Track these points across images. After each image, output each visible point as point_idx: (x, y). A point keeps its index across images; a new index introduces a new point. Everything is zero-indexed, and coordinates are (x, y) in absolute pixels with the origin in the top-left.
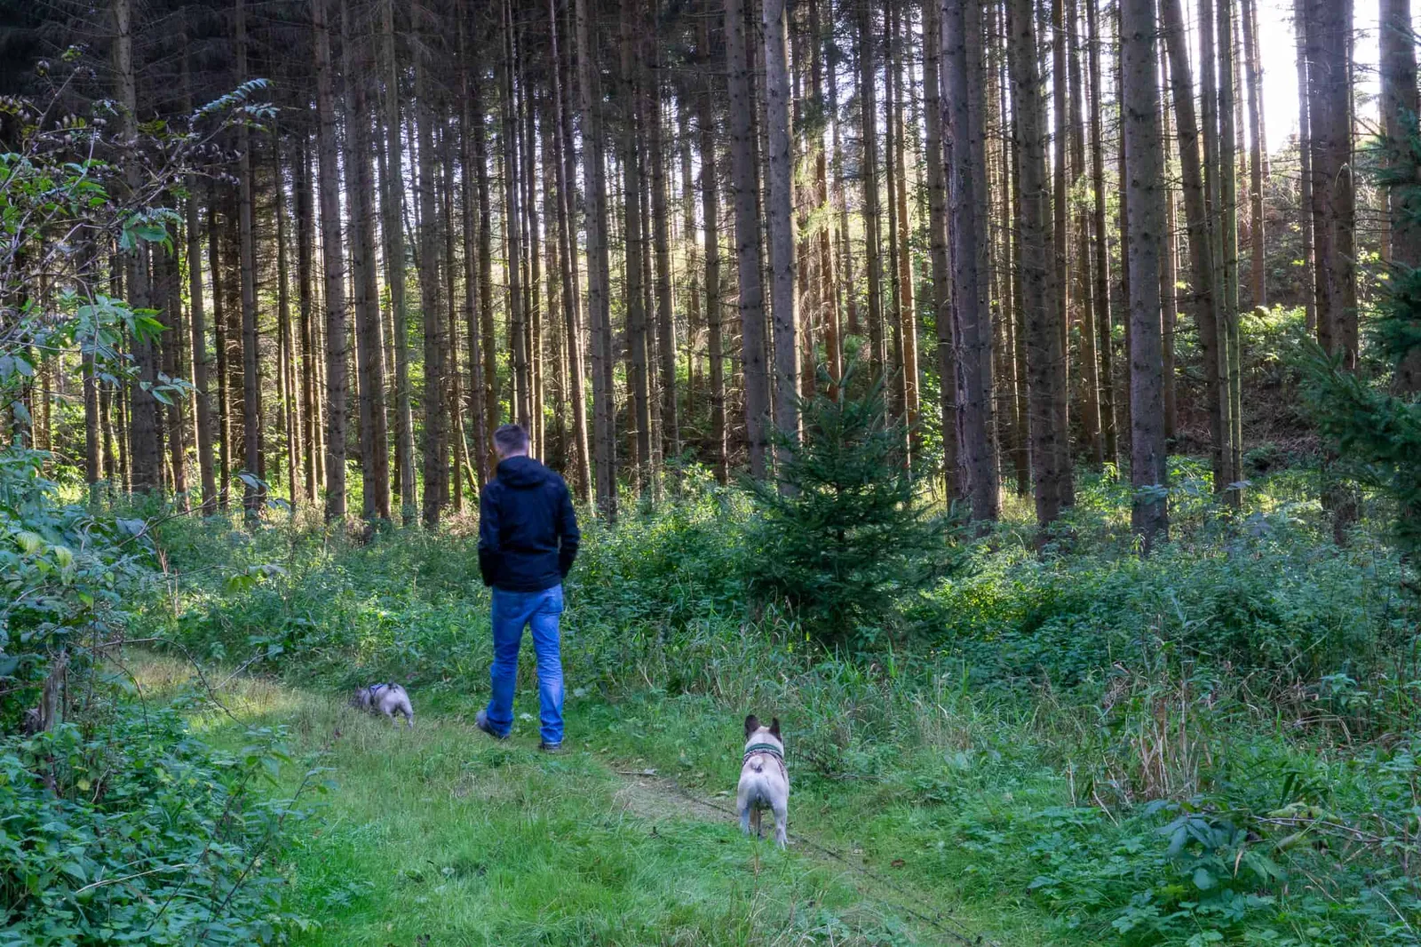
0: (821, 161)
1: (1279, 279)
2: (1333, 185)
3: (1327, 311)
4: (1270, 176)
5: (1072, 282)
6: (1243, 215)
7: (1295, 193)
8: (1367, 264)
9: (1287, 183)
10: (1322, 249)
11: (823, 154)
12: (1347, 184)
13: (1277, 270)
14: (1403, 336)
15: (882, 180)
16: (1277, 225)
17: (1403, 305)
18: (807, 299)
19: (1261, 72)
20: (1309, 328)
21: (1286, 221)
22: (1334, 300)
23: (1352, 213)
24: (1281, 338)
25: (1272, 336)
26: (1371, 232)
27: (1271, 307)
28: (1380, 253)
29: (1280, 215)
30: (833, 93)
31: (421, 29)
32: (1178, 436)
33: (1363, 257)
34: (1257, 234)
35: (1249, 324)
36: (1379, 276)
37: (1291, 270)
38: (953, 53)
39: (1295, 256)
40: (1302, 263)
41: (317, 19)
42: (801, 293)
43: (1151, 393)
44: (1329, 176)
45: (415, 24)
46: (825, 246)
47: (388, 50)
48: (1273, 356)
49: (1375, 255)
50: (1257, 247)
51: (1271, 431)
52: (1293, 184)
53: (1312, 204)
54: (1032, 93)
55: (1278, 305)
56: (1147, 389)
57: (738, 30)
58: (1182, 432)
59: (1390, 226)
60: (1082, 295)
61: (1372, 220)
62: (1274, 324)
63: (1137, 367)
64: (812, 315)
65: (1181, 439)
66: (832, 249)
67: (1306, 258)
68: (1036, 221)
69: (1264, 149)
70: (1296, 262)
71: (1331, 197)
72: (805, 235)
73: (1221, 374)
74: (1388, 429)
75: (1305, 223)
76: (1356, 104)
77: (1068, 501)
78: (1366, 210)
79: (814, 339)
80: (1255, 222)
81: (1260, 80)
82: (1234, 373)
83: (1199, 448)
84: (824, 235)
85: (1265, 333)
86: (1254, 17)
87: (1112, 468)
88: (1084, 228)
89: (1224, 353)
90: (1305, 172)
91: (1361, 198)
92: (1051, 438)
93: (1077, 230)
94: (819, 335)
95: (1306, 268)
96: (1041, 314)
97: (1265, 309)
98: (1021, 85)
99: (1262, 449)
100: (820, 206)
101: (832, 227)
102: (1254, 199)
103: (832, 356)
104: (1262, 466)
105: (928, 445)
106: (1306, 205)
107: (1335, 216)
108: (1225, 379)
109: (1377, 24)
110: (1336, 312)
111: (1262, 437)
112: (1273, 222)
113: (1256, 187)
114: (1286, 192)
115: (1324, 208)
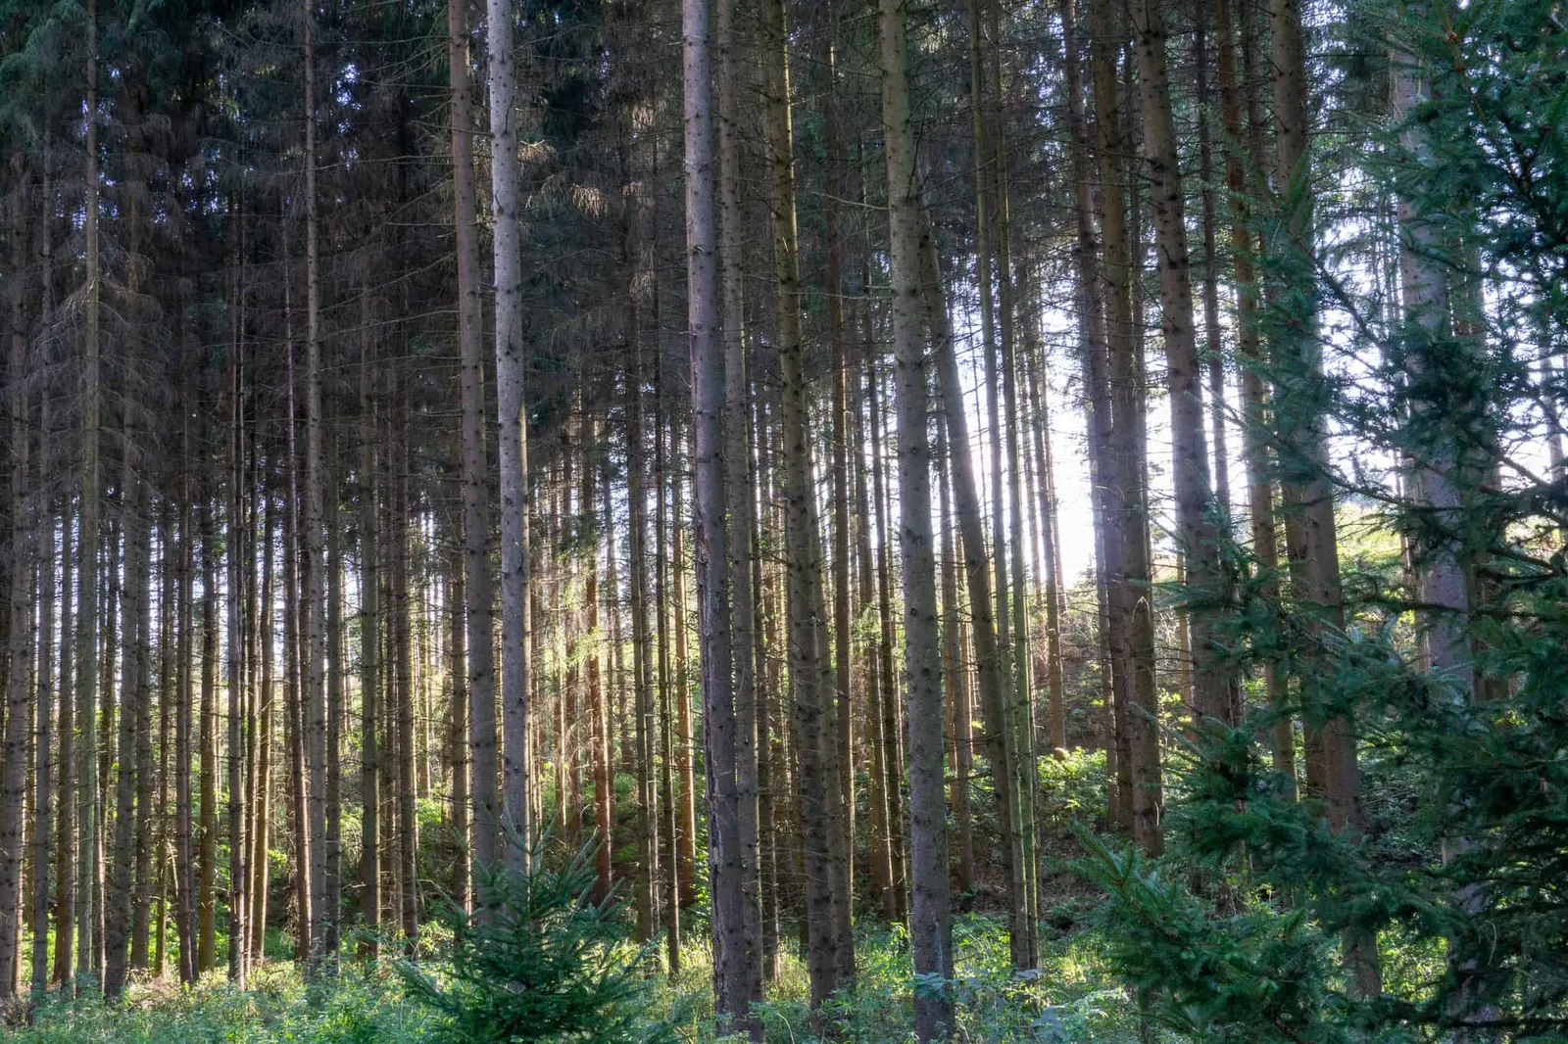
0: (591, 584)
1: (1078, 720)
2: (1130, 620)
3: (1128, 757)
4: (1067, 611)
5: (857, 719)
6: (1039, 651)
7: (1093, 630)
8: (1168, 707)
9: (1084, 619)
10: (1120, 688)
11: (593, 576)
12: (1145, 620)
13: (1076, 711)
14: (1221, 828)
15: (652, 606)
16: (1076, 662)
17: (1219, 779)
18: (575, 733)
19: (1056, 502)
20: (1110, 774)
21: (1085, 659)
22: (1136, 748)
23: (1152, 651)
24: (1082, 784)
25: (1072, 781)
26: (1172, 673)
27: (1071, 749)
28: (1182, 696)
29: (1077, 652)
30: (608, 511)
31: (134, 426)
32: (975, 891)
33: (1164, 699)
34: (1054, 670)
35: (1048, 768)
36: (1181, 719)
37: (1091, 710)
38: (708, 461)
39: (1094, 695)
40: (1102, 703)
41: (16, 413)
42: (568, 726)
43: (934, 852)
44: (1126, 610)
45: (128, 420)
46: (593, 674)
47: (90, 447)
48: (1074, 803)
49: (1177, 697)
50: (1056, 686)
51: (1073, 885)
52: (1090, 619)
53: (1110, 641)
54: (804, 511)
55: (1078, 748)
56: (929, 847)
57: (478, 433)
58: (980, 885)
59: (1191, 666)
60: (871, 734)
61: (1172, 659)
62: (1074, 769)
63: (917, 822)
64: (580, 750)
65: (978, 893)
66: (603, 679)
67: (1106, 698)
68: (811, 653)
69: (1060, 583)
70: (1096, 702)
71: (1128, 633)
72: (572, 663)
73: (1013, 829)
74: (1206, 970)
75: (1102, 661)
76: (1152, 540)
77: (849, 969)
78: (1166, 648)
79: (582, 779)
80: (1052, 659)
81: (1055, 510)
82: (1028, 828)
83: (998, 903)
84: (592, 665)
85: (1065, 778)
86: (1048, 448)
87: (902, 929)
88: (873, 661)
89: (1016, 805)
90: (1102, 607)
91: (1159, 636)
92: (827, 899)
93: (866, 664)
94: (587, 773)
95: (1106, 708)
96: (815, 757)
97: (1065, 753)
98: (793, 503)
99: (1064, 906)
100: (590, 631)
101: (602, 655)
102: (1050, 635)
103: (600, 798)
104: (1064, 924)
105: (702, 899)
106: (1103, 642)
107: (1134, 654)
108: (1018, 835)
109: (1170, 456)
110: (1137, 761)
111: (1064, 892)
112: (1070, 659)
113: (1052, 622)
114: (1084, 628)
115: (1122, 645)
